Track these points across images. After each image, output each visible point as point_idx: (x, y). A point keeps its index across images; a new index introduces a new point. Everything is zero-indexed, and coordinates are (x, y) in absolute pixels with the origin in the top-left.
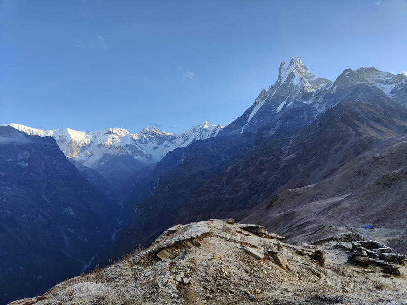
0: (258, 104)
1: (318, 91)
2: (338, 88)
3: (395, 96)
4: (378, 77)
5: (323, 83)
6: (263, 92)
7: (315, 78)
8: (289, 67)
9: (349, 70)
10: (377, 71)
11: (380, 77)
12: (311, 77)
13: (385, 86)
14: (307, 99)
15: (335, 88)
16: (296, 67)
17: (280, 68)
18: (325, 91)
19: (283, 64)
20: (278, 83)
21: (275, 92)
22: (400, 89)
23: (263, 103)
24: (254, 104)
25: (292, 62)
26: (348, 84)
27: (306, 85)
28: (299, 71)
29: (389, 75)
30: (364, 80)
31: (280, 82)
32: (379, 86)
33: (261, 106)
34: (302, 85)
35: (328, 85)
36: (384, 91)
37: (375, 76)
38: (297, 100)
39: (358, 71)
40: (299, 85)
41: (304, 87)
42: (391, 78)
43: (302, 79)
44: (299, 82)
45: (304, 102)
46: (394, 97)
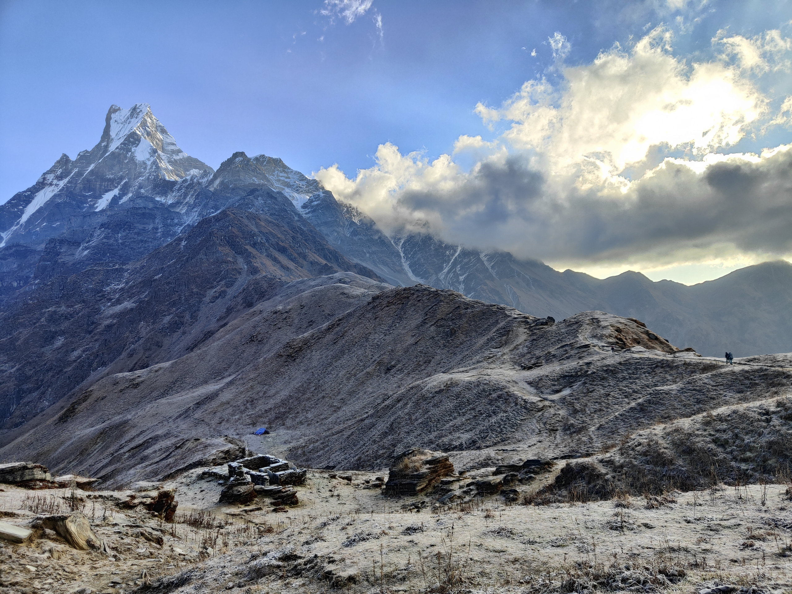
0: (51, 184)
1: (185, 181)
2: (222, 183)
3: (308, 213)
4: (286, 178)
5: (196, 168)
6: (64, 160)
7: (180, 156)
8: (127, 121)
9: (242, 154)
10: (285, 167)
11: (289, 178)
12: (173, 152)
13: (296, 195)
14: (164, 193)
15: (217, 182)
16: (144, 124)
17: (108, 119)
18: (199, 183)
19: (115, 111)
20: (101, 149)
21: (92, 167)
22: (315, 203)
23: (62, 184)
24: (38, 183)
25: (134, 111)
26: (240, 180)
27: (163, 165)
28: (149, 134)
29: (302, 178)
30: (265, 178)
31: (107, 147)
32: (287, 192)
33: (56, 190)
34: (154, 163)
35: (205, 174)
36: (294, 202)
37: (281, 175)
38: (142, 191)
39: (257, 159)
40: (149, 163)
41: (158, 167)
42: (304, 183)
43: (155, 151)
44: (148, 156)
45: (158, 199)
46: (308, 216)
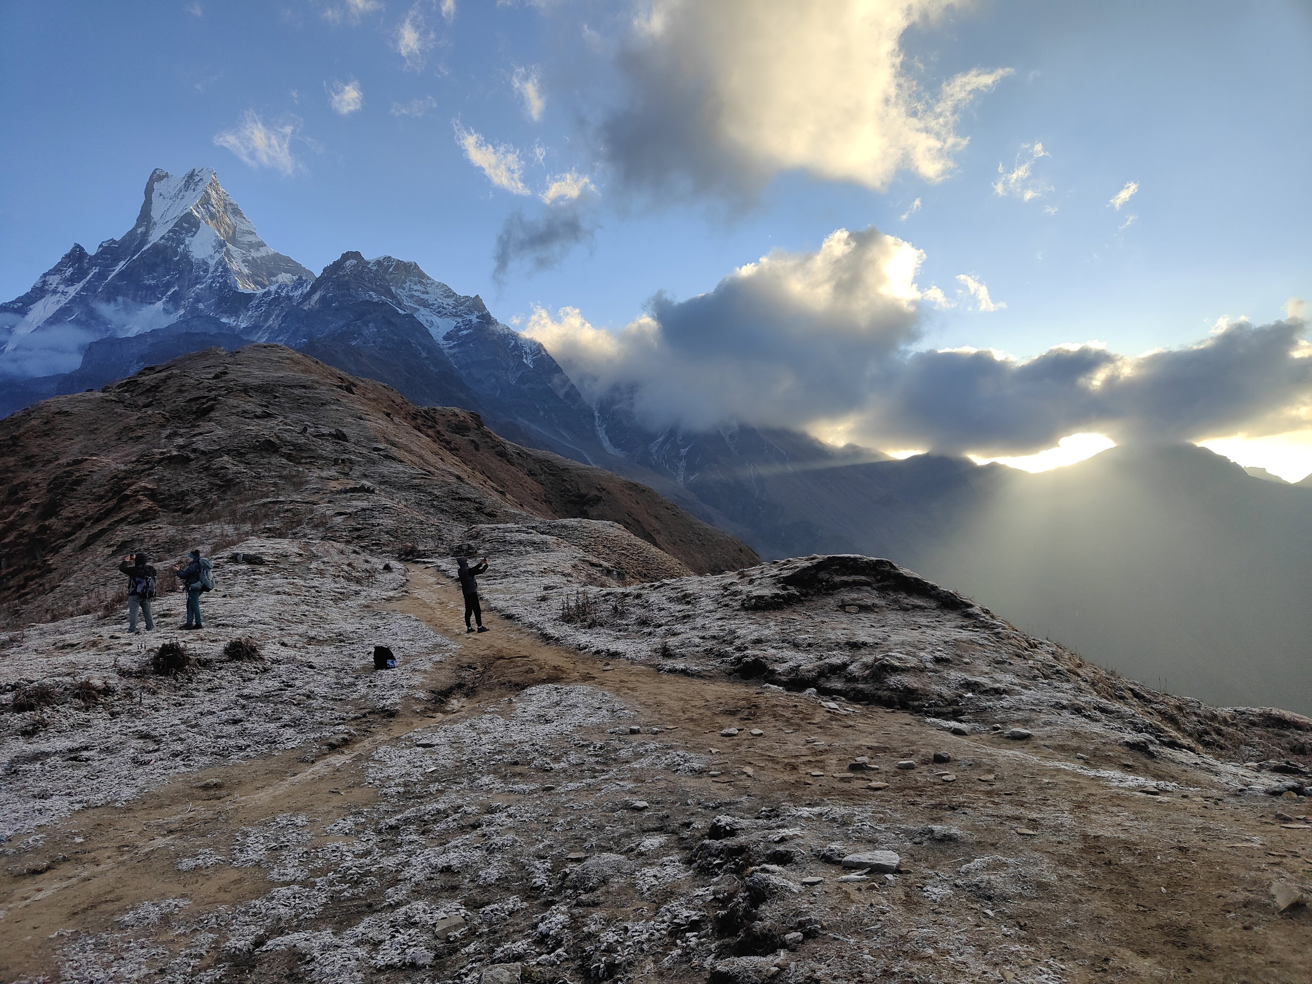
0: (55, 292)
1: (268, 293)
2: (323, 299)
3: (454, 346)
4: (423, 293)
5: (286, 271)
6: (77, 256)
7: (262, 252)
8: (178, 195)
9: (356, 255)
10: (422, 275)
11: (428, 293)
12: (251, 245)
13: (436, 319)
14: (234, 312)
15: (316, 297)
16: (206, 201)
17: (149, 191)
18: (289, 298)
19: (160, 178)
20: (133, 241)
21: (121, 265)
22: (465, 332)
23: (72, 291)
24: (34, 289)
25: (191, 179)
26: (350, 295)
27: (235, 266)
28: (212, 216)
29: (449, 293)
30: (389, 293)
31: (145, 234)
32: (423, 315)
33: (64, 301)
34: (220, 262)
35: (300, 283)
36: (432, 331)
37: (415, 287)
38: (201, 306)
39: (379, 263)
40: (212, 263)
41: (226, 270)
42: (451, 301)
43: (222, 245)
44: (211, 251)
45: (224, 320)
46: (452, 351)
